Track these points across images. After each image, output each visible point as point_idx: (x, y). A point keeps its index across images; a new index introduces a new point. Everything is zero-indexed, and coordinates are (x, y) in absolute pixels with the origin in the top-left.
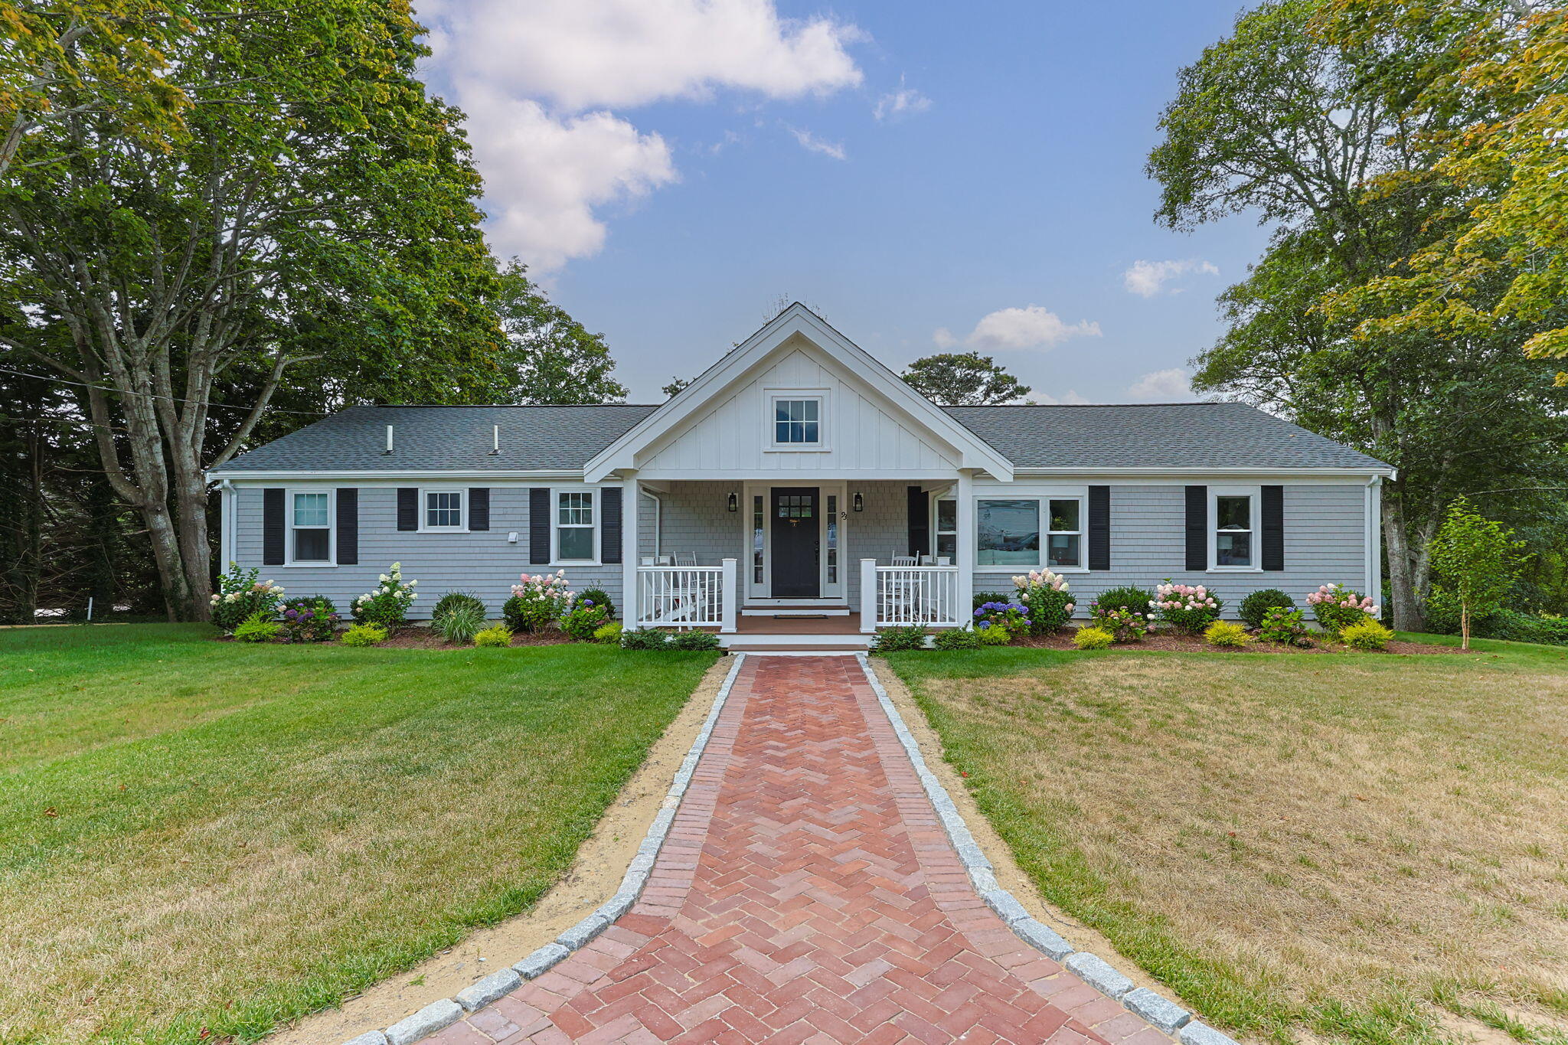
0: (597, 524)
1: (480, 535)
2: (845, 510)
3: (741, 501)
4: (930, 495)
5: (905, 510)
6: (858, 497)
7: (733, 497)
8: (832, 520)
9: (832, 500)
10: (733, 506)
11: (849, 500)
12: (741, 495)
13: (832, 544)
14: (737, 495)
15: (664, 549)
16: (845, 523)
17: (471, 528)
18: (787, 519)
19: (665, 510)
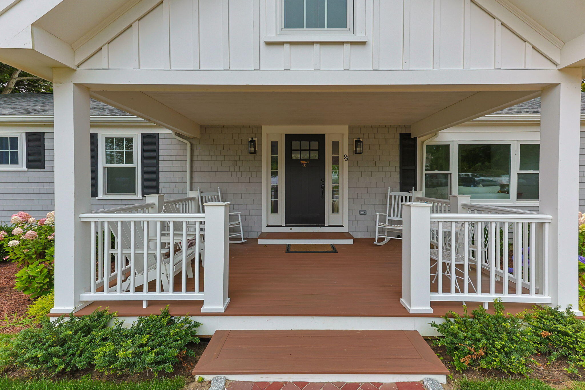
0: (138, 163)
1: (35, 172)
2: (346, 153)
3: (260, 145)
4: (419, 140)
5: (398, 153)
6: (358, 141)
7: (253, 141)
8: (335, 161)
9: (336, 145)
10: (252, 149)
11: (350, 145)
12: (260, 140)
13: (335, 181)
14: (256, 139)
15: (195, 185)
16: (346, 163)
17: (28, 166)
18: (298, 161)
19: (196, 153)
